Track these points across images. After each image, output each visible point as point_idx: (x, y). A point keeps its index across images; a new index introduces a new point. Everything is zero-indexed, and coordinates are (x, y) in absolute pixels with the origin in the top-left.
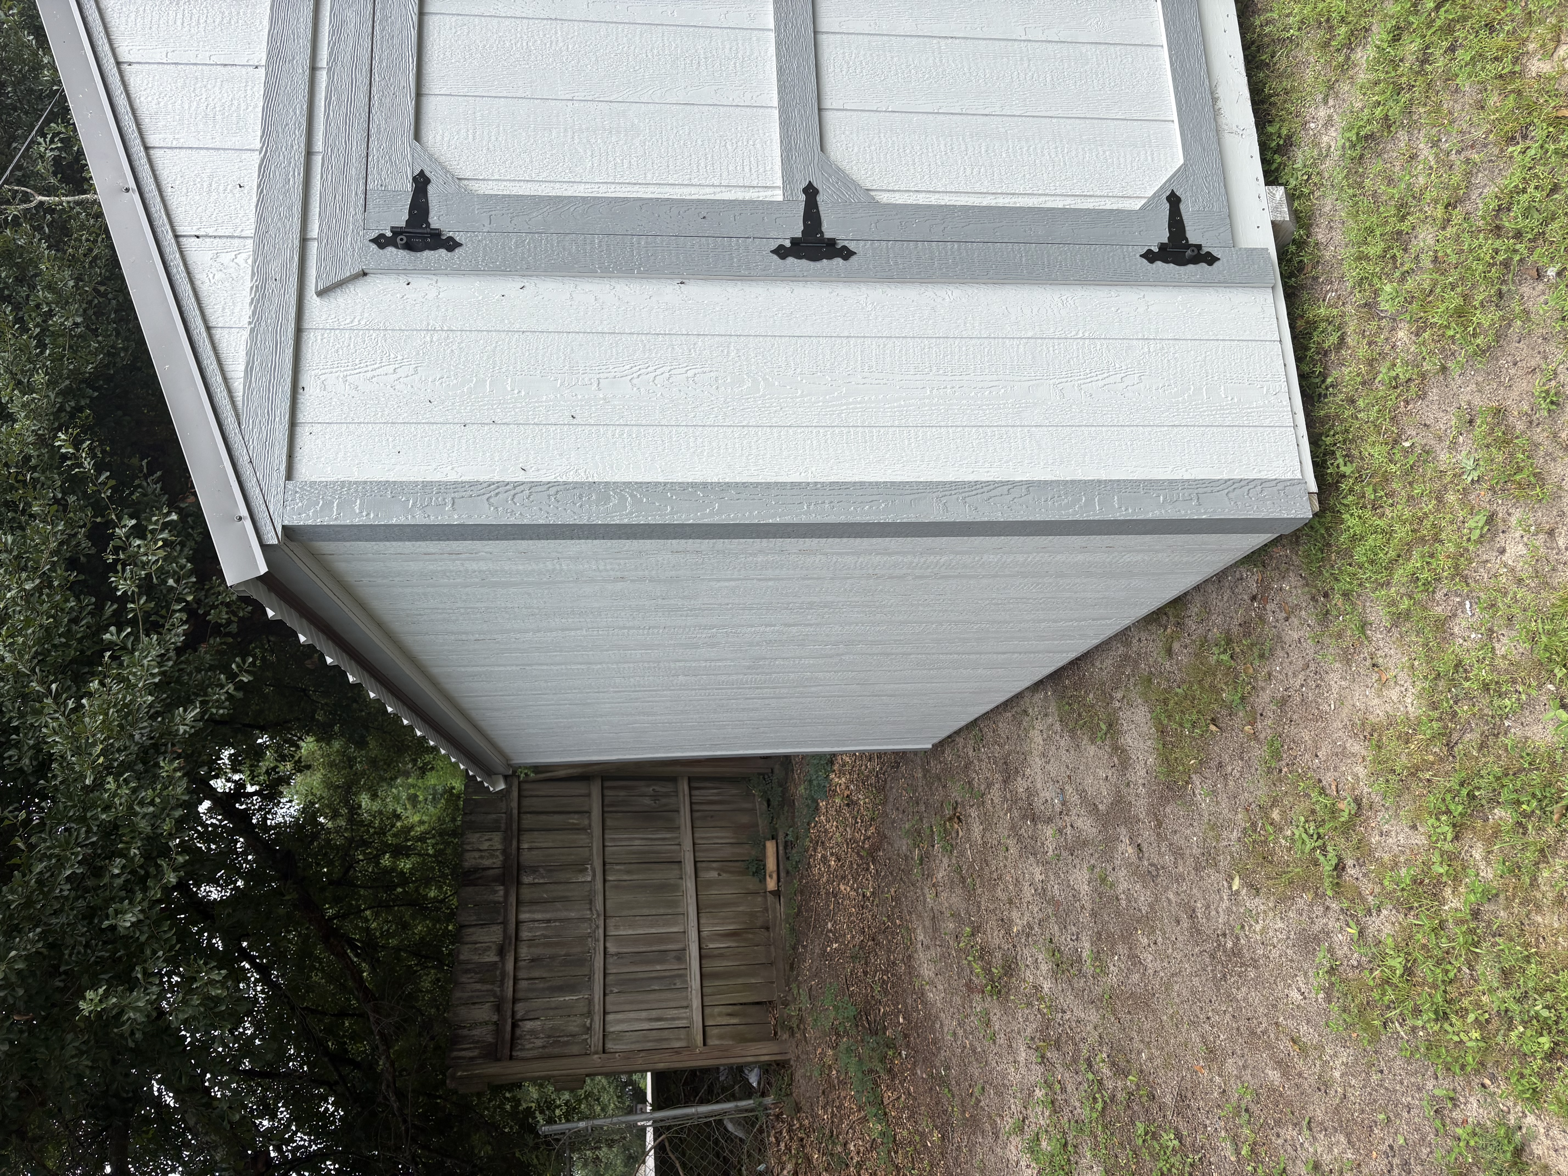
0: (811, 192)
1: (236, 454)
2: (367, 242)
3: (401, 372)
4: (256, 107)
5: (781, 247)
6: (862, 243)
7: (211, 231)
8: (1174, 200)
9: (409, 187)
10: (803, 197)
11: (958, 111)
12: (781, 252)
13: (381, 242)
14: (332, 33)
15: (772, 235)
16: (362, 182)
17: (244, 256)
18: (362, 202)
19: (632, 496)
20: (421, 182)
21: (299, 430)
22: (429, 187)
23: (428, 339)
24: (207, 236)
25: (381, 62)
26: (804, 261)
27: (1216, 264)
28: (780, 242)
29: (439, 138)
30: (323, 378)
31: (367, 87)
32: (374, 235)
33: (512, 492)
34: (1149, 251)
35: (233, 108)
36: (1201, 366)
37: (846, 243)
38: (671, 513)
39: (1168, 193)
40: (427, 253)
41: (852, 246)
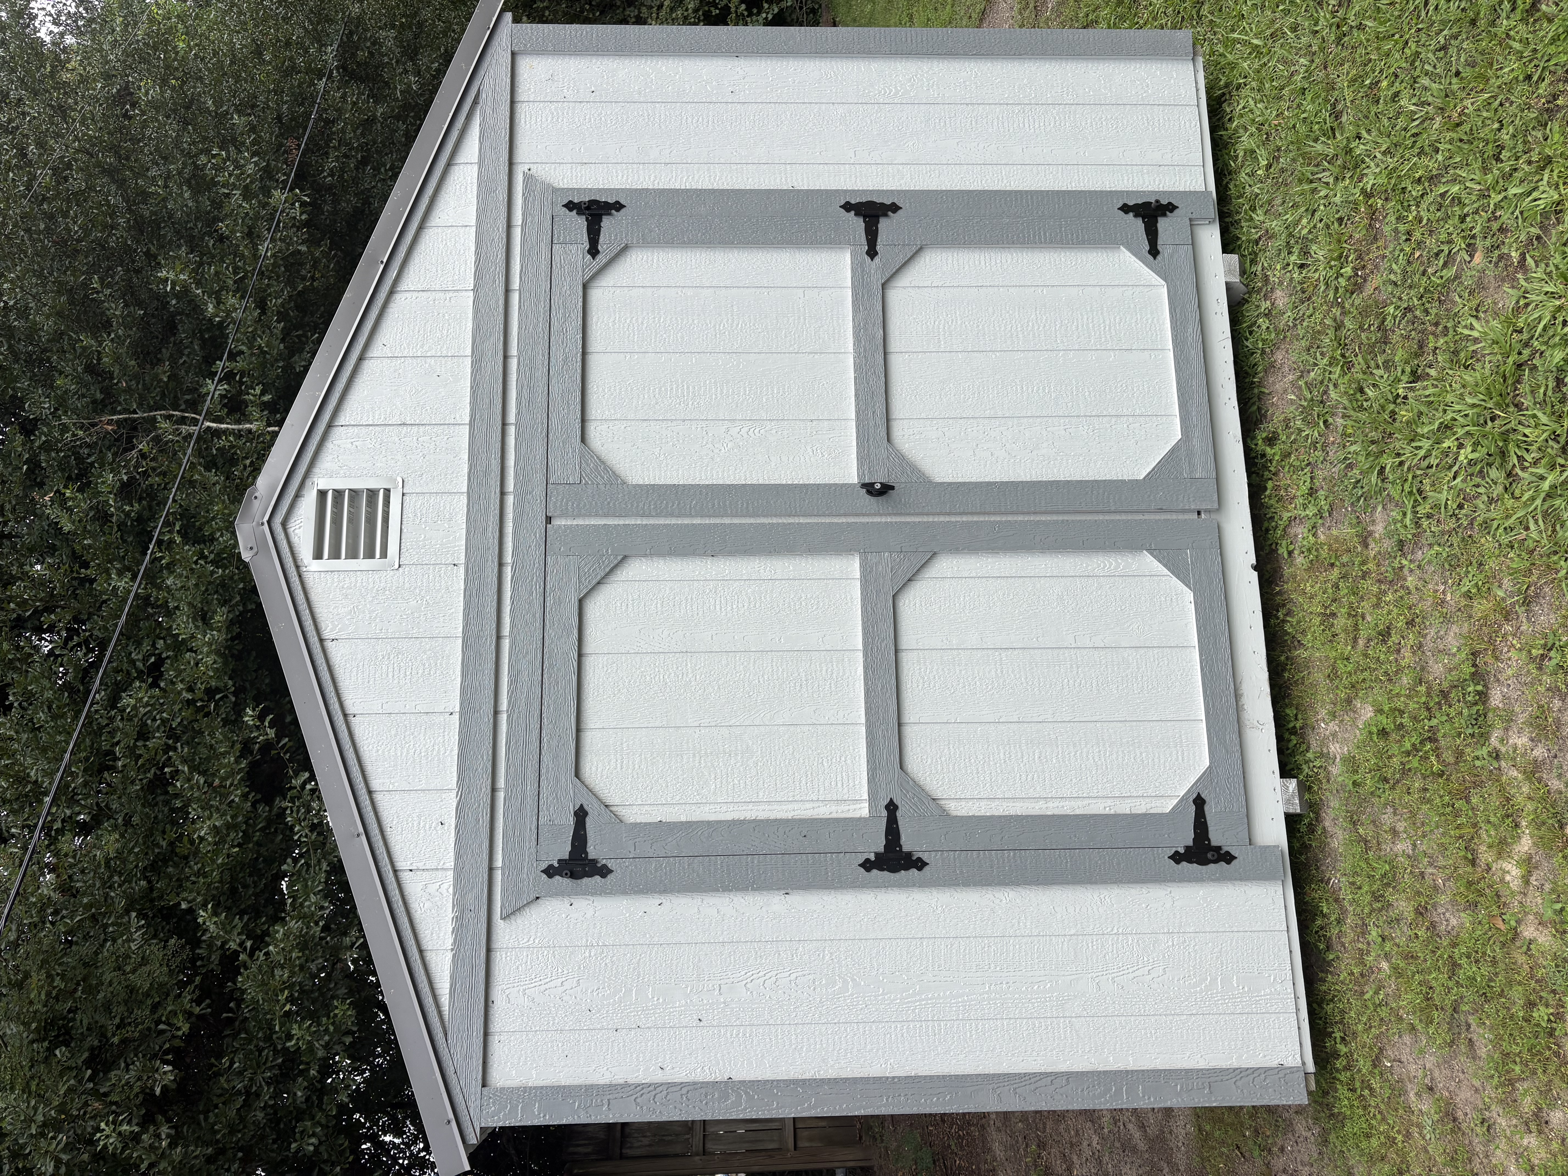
0: (892, 808)
1: (445, 1065)
2: (539, 872)
3: (567, 985)
4: (452, 750)
5: (867, 860)
6: (933, 854)
7: (421, 865)
8: (1199, 802)
9: (571, 821)
10: (885, 813)
11: (1016, 720)
12: (867, 865)
13: (550, 872)
14: (510, 683)
15: (860, 849)
16: (534, 819)
17: (445, 886)
18: (535, 836)
19: (746, 1093)
20: (581, 815)
21: (491, 1038)
22: (587, 819)
23: (587, 954)
24: (418, 869)
25: (549, 706)
26: (886, 873)
27: (1234, 862)
28: (866, 856)
29: (594, 769)
30: (507, 992)
31: (538, 731)
32: (544, 866)
33: (653, 1093)
34: (1177, 852)
35: (435, 753)
36: (1217, 958)
37: (920, 855)
38: (778, 1108)
39: (1195, 796)
40: (586, 880)
41: (925, 857)
